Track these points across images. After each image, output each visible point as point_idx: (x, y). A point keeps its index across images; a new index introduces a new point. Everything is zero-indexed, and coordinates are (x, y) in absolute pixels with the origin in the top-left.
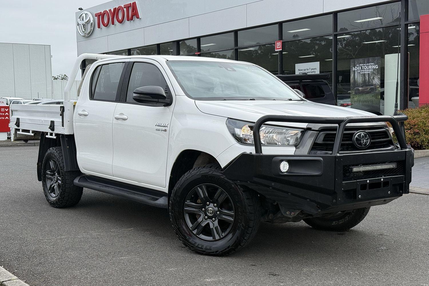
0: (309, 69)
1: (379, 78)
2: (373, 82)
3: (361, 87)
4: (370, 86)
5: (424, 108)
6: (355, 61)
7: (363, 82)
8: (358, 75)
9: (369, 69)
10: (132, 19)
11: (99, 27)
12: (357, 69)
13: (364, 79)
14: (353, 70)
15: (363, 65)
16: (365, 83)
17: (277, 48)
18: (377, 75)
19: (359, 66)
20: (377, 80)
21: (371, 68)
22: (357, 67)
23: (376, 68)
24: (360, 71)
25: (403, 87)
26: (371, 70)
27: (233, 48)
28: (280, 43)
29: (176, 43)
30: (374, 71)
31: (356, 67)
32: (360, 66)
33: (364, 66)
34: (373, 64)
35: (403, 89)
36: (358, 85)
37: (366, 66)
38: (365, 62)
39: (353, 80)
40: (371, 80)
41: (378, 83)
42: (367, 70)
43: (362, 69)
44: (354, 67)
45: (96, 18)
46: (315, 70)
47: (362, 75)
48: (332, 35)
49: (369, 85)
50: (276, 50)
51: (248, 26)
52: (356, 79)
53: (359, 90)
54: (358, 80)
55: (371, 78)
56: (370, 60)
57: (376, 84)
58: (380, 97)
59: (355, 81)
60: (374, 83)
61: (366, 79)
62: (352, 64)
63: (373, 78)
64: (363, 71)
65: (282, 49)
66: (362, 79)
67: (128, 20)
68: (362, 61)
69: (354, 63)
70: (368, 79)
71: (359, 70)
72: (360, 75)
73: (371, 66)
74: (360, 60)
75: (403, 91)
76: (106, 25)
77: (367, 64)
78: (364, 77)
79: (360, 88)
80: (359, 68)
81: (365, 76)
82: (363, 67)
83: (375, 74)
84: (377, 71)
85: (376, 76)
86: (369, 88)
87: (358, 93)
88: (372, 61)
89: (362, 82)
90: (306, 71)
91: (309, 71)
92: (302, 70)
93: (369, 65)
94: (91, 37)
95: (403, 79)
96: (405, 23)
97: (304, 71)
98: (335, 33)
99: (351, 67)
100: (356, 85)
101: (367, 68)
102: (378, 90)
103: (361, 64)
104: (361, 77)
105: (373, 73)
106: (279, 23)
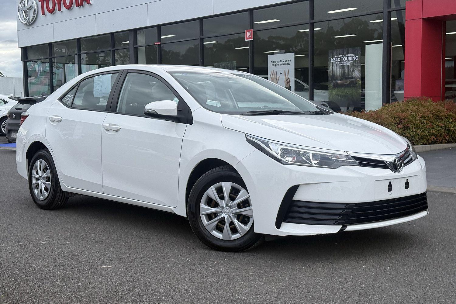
0: (283, 61)
1: (359, 70)
2: (353, 75)
3: (340, 80)
5: (411, 101)
7: (342, 74)
9: (349, 61)
10: (81, 5)
11: (43, 14)
12: (335, 60)
13: (343, 72)
14: (331, 61)
16: (344, 76)
17: (248, 37)
18: (358, 66)
19: (338, 57)
20: (358, 72)
21: (351, 59)
22: (336, 59)
24: (338, 63)
25: (386, 80)
26: (351, 62)
27: (198, 38)
28: (251, 32)
29: (133, 32)
30: (354, 62)
31: (335, 59)
33: (343, 57)
35: (386, 82)
36: (336, 77)
37: (345, 58)
38: (344, 53)
40: (351, 72)
41: (358, 75)
42: (347, 62)
43: (341, 61)
44: (333, 59)
45: (40, 4)
46: (289, 62)
47: (341, 67)
48: (308, 23)
49: (349, 78)
50: (246, 40)
51: (215, 14)
52: (335, 71)
54: (337, 72)
55: (351, 71)
56: (350, 50)
57: (356, 77)
58: (360, 91)
59: (333, 74)
60: (354, 76)
61: (345, 71)
62: (330, 55)
63: (353, 71)
64: (342, 62)
66: (341, 72)
67: (77, 6)
68: (341, 53)
69: (333, 53)
70: (347, 71)
72: (339, 67)
74: (339, 51)
75: (386, 84)
76: (52, 12)
77: (347, 55)
78: (343, 69)
79: (339, 82)
80: (338, 59)
83: (355, 66)
84: (358, 63)
85: (356, 68)
86: (348, 81)
87: (337, 86)
88: (352, 52)
89: (340, 75)
90: (280, 63)
91: (283, 63)
92: (275, 62)
93: (349, 57)
94: (34, 25)
95: (386, 71)
96: (388, 10)
97: (277, 63)
98: (312, 21)
99: (329, 58)
100: (334, 78)
101: (347, 60)
102: (358, 83)
103: (340, 55)
104: (340, 70)
105: (353, 65)
106: (249, 10)
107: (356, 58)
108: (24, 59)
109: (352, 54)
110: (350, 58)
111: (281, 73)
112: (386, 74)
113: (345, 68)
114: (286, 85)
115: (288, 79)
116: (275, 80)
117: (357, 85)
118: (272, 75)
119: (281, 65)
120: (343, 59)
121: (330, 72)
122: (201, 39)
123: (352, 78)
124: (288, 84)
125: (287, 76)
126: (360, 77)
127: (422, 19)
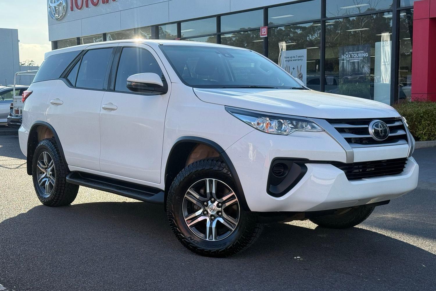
1: (369, 66)
2: (362, 70)
3: (351, 76)
4: (359, 75)
6: (345, 49)
7: (352, 70)
8: (348, 63)
9: (359, 57)
10: (107, 2)
11: (72, 9)
12: (346, 57)
13: (353, 68)
14: (342, 58)
15: (352, 53)
16: (356, 72)
17: (263, 34)
18: (367, 63)
19: (349, 54)
20: (367, 68)
21: (361, 55)
22: (347, 54)
26: (361, 58)
27: (216, 34)
28: (265, 29)
29: (155, 27)
30: (364, 58)
31: (345, 55)
34: (362, 52)
37: (355, 54)
38: (355, 50)
40: (361, 68)
41: (368, 71)
42: (357, 58)
43: (351, 57)
44: (343, 55)
46: (302, 58)
47: (351, 63)
48: (320, 21)
50: (261, 37)
51: (231, 11)
52: (345, 67)
53: (348, 79)
54: (347, 68)
55: (360, 67)
56: (360, 48)
57: (366, 73)
58: (369, 86)
59: (344, 70)
60: (364, 72)
61: (355, 67)
62: (341, 52)
63: (363, 67)
64: (352, 59)
65: (268, 36)
66: (351, 68)
67: (103, 2)
68: (351, 49)
69: (343, 50)
70: (357, 68)
71: (348, 58)
72: (349, 63)
73: (361, 54)
74: (349, 48)
75: (394, 80)
76: (80, 9)
77: (357, 52)
78: (353, 66)
79: (349, 77)
80: (348, 56)
81: (354, 63)
83: (365, 62)
84: (367, 59)
85: (366, 65)
87: (347, 82)
89: (351, 71)
90: (293, 59)
91: (296, 59)
92: (288, 58)
93: (359, 53)
94: (64, 21)
95: (394, 68)
96: (397, 9)
98: (324, 19)
99: (340, 54)
100: (345, 74)
101: (357, 56)
102: (368, 78)
103: (350, 51)
104: (351, 66)
105: (363, 61)
106: (264, 8)
107: (366, 55)
109: (362, 50)
111: (294, 69)
115: (300, 74)
117: (367, 80)
120: (353, 55)
121: (341, 68)
122: (218, 35)
125: (299, 71)
126: (369, 73)
127: (430, 18)
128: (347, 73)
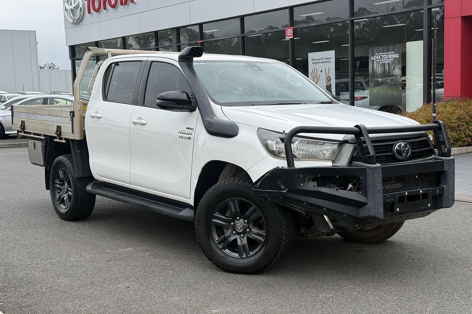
0: (323, 59)
1: (400, 68)
2: (393, 73)
3: (381, 78)
5: (450, 102)
6: (374, 50)
9: (389, 58)
10: (126, 4)
11: (89, 12)
12: (375, 58)
13: (383, 69)
14: (372, 59)
15: (382, 53)
16: (386, 74)
17: (288, 35)
18: (398, 64)
20: (398, 70)
21: (392, 56)
22: (376, 56)
23: (397, 57)
24: (379, 61)
25: (426, 78)
26: (391, 59)
27: (240, 36)
28: (291, 30)
29: (176, 30)
30: (394, 59)
32: (379, 55)
33: (384, 55)
34: (393, 52)
35: (427, 80)
37: (385, 55)
38: (385, 51)
39: (372, 70)
40: (392, 70)
41: (399, 73)
42: (387, 60)
43: (381, 59)
44: (373, 56)
45: (86, 2)
46: (330, 60)
47: (382, 65)
48: (348, 21)
49: (390, 76)
50: (286, 38)
51: (255, 12)
52: (375, 69)
54: (378, 70)
55: (391, 69)
56: (390, 47)
57: (397, 75)
58: (401, 89)
59: (374, 72)
61: (386, 69)
62: (370, 53)
63: (394, 69)
64: (383, 60)
65: (294, 37)
66: (381, 69)
67: (122, 4)
68: (381, 50)
70: (388, 69)
71: (378, 59)
72: (379, 65)
74: (379, 49)
75: (426, 82)
76: (98, 11)
77: (387, 53)
79: (380, 80)
80: (378, 57)
81: (384, 66)
82: (382, 56)
83: (396, 64)
84: (398, 60)
85: (396, 66)
86: (389, 80)
87: (378, 84)
89: (381, 73)
90: (320, 61)
91: (323, 61)
92: (316, 60)
93: (389, 54)
94: (81, 24)
95: (426, 69)
96: (428, 7)
97: (318, 61)
98: (352, 19)
99: (369, 55)
100: (375, 76)
101: (387, 57)
102: (399, 81)
103: (380, 52)
104: (381, 68)
105: (393, 62)
106: (289, 8)
108: (72, 57)
109: (393, 51)
110: (390, 56)
111: (321, 71)
112: (426, 73)
113: (386, 66)
114: (327, 83)
115: (329, 77)
116: (316, 79)
117: (398, 83)
118: (313, 73)
119: (321, 62)
120: (383, 56)
121: (371, 70)
123: (393, 76)
124: (329, 82)
125: (327, 74)
126: (400, 75)
127: (461, 17)
128: (378, 75)
